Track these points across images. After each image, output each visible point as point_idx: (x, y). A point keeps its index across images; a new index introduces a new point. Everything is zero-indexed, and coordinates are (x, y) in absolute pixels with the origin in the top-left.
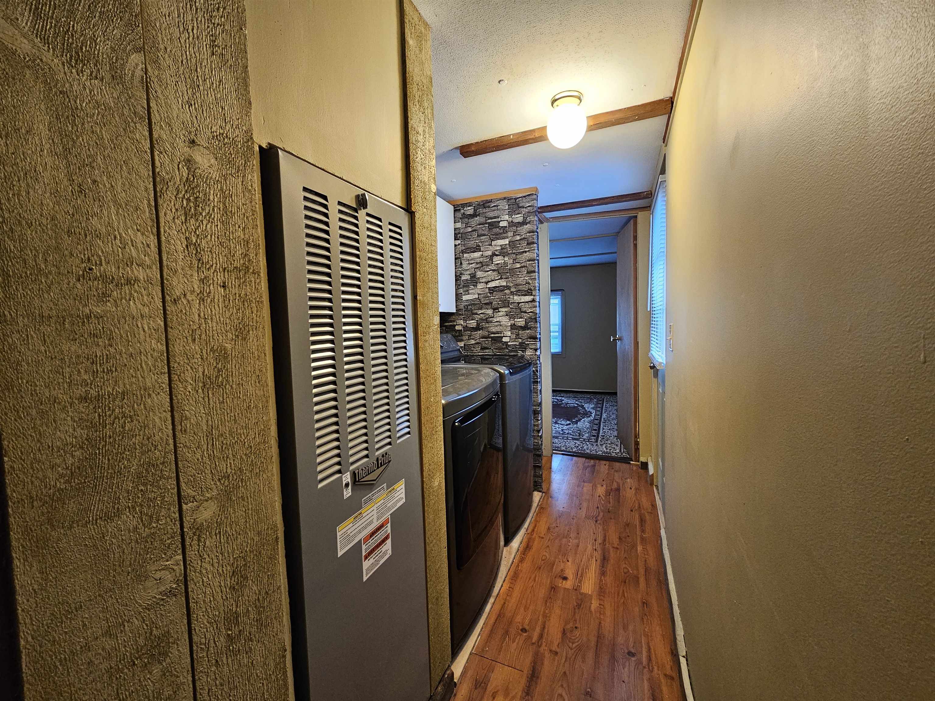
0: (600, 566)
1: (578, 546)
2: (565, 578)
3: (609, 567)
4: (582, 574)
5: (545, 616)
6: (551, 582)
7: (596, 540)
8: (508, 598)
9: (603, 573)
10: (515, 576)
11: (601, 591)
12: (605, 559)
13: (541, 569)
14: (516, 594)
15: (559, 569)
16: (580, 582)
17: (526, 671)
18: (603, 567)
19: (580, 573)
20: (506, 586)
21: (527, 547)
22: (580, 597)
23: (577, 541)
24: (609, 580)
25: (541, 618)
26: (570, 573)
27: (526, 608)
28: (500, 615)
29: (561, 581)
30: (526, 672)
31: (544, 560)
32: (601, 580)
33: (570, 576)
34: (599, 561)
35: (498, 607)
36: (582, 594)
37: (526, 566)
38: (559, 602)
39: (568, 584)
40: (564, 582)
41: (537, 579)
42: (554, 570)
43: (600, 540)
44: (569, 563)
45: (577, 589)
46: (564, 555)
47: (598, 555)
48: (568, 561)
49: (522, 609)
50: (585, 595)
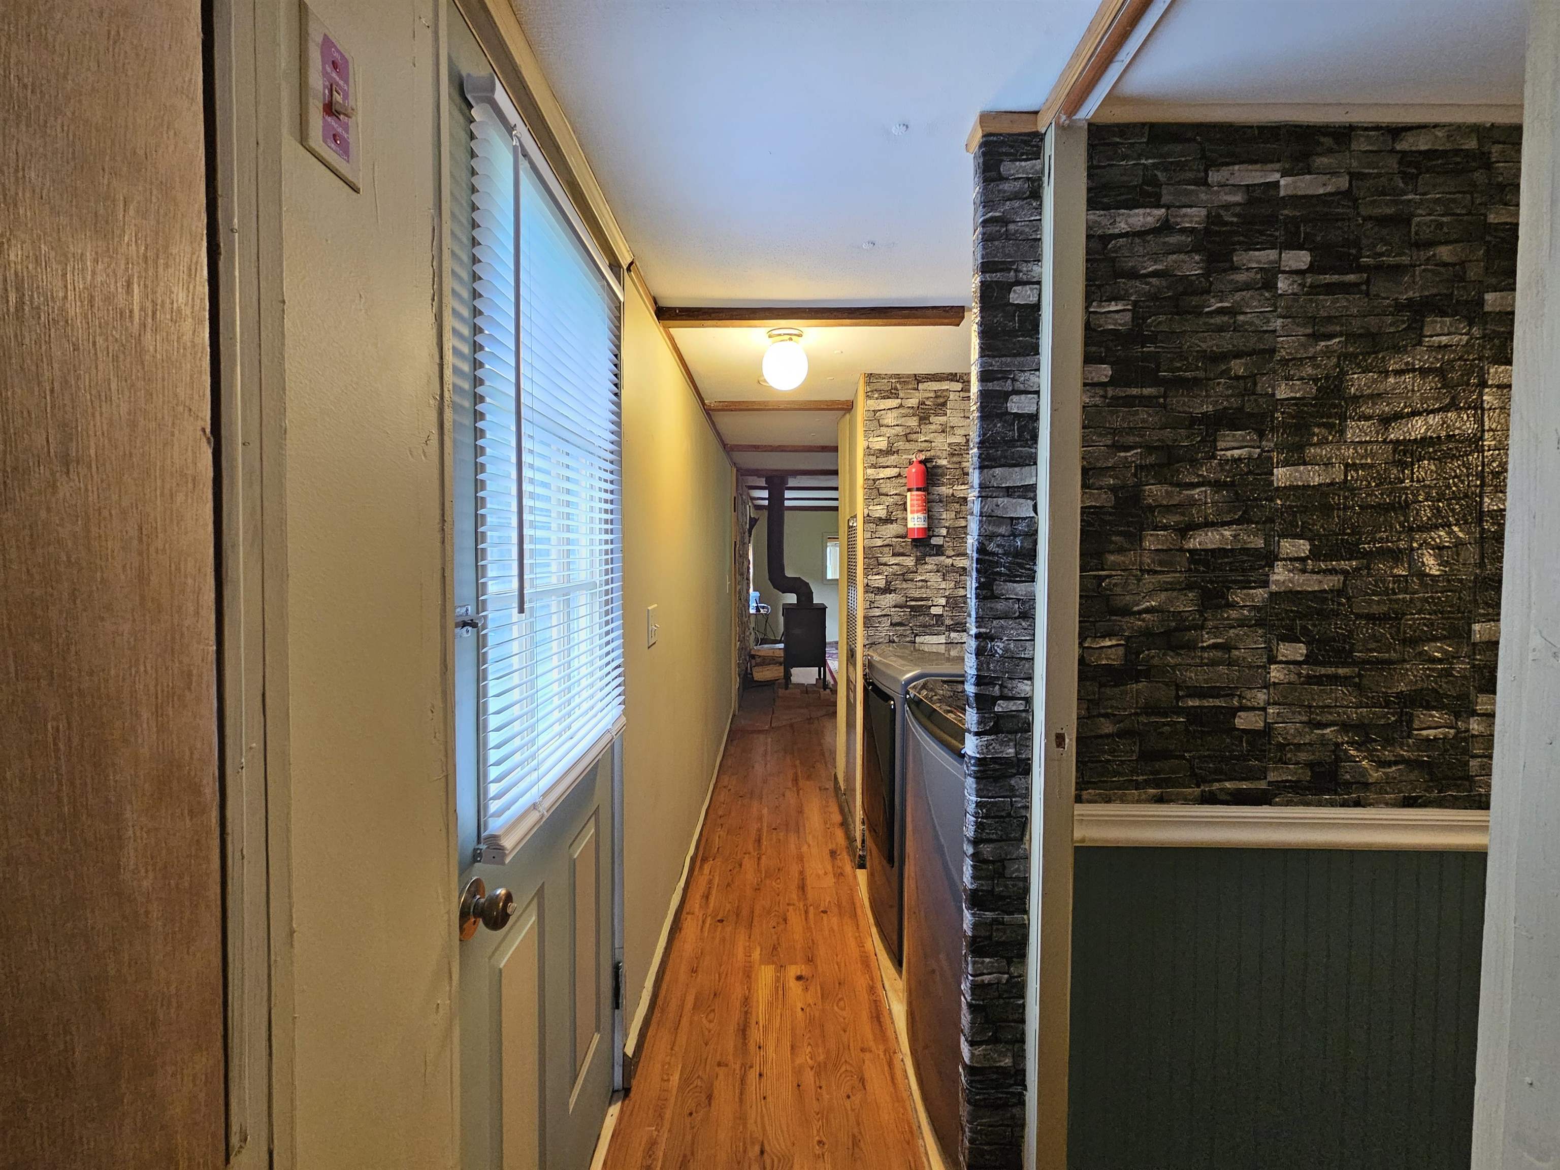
0: (751, 1013)
1: (792, 1047)
2: (799, 978)
3: (736, 1017)
4: (777, 993)
5: (809, 929)
6: (816, 967)
7: (760, 1075)
8: (857, 934)
9: (746, 1001)
10: (866, 962)
11: (748, 974)
12: (743, 1031)
13: (837, 985)
14: (852, 943)
15: (812, 989)
16: (778, 980)
17: (809, 889)
18: (746, 1013)
19: (781, 992)
20: (868, 945)
21: (878, 1015)
22: (775, 959)
23: (798, 1061)
24: (738, 993)
25: (813, 926)
26: (795, 988)
27: (832, 930)
28: (854, 916)
29: (803, 974)
30: (809, 887)
31: (840, 1000)
32: (749, 989)
33: (793, 984)
34: (753, 1022)
35: (862, 923)
36: (773, 963)
37: (861, 982)
38: (798, 946)
39: (793, 971)
40: (799, 974)
41: (836, 967)
42: (819, 987)
43: (753, 1075)
44: (799, 1005)
45: (781, 967)
46: (811, 1021)
47: (755, 1035)
48: (802, 1009)
49: (836, 928)
50: (769, 963)
